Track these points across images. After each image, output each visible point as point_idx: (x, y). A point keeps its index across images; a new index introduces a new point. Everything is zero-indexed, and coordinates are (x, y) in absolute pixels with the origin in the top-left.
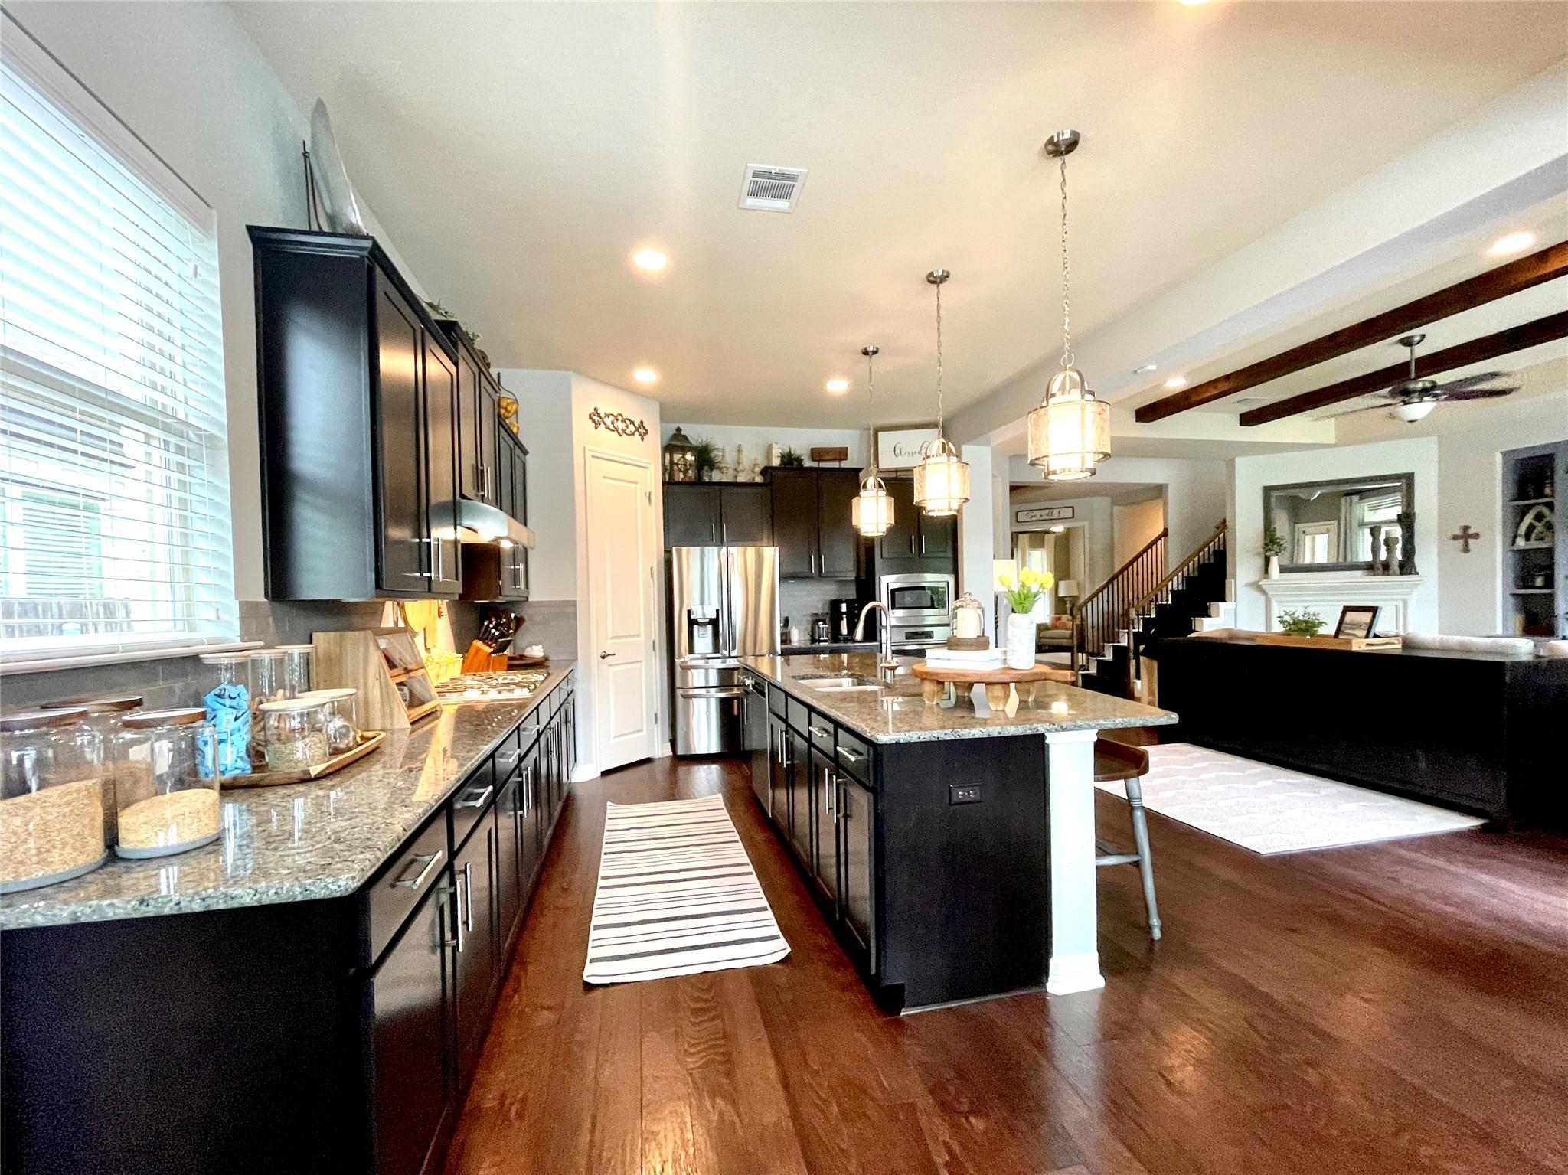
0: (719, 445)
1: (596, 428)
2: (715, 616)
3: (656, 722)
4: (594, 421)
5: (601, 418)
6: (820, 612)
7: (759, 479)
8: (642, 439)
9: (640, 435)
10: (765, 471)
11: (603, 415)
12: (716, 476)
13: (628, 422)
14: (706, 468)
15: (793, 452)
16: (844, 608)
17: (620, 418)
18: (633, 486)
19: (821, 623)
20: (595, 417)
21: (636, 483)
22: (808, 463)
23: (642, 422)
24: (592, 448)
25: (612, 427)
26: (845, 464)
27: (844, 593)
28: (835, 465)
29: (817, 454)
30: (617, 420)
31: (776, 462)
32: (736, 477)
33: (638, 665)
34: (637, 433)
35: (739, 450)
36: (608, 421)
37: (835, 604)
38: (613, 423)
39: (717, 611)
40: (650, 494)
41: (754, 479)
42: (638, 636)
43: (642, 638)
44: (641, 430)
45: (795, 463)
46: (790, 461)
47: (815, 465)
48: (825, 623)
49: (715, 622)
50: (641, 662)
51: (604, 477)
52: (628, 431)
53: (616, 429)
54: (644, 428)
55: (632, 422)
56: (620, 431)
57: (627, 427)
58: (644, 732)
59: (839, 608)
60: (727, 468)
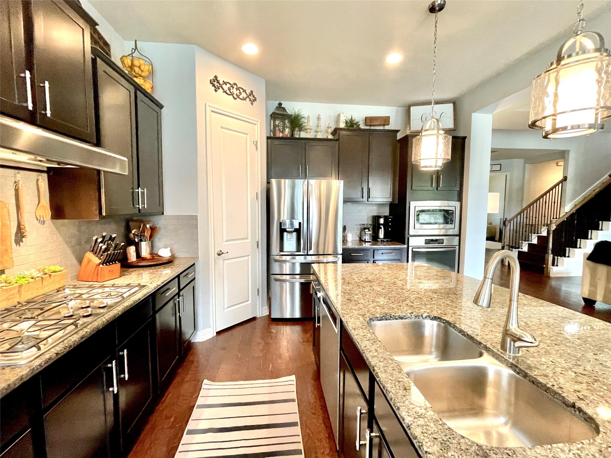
0: (306, 115)
1: (216, 91)
2: (298, 227)
3: (258, 294)
4: (214, 86)
5: (219, 84)
6: (366, 223)
7: (330, 137)
8: (252, 104)
9: (250, 100)
10: (336, 131)
11: (221, 82)
12: (303, 135)
13: (241, 91)
14: (297, 129)
15: (353, 119)
16: (382, 221)
17: (235, 87)
18: (245, 136)
19: (366, 230)
20: (215, 83)
21: (247, 134)
22: (362, 127)
23: (252, 92)
24: (211, 105)
25: (228, 92)
26: (387, 128)
27: (381, 211)
28: (381, 128)
29: (369, 120)
30: (233, 87)
31: (342, 125)
32: (316, 136)
33: (246, 258)
34: (248, 99)
35: (319, 119)
36: (226, 87)
37: (376, 219)
38: (229, 89)
39: (300, 223)
40: (257, 142)
41: (327, 137)
42: (247, 238)
43: (249, 240)
44: (251, 97)
45: (355, 126)
46: (351, 125)
47: (368, 128)
48: (369, 231)
49: (298, 231)
50: (249, 255)
51: (222, 128)
52: (241, 97)
53: (232, 94)
54: (254, 96)
55: (245, 91)
56: (235, 96)
57: (240, 93)
58: (250, 302)
59: (378, 221)
60: (310, 129)
